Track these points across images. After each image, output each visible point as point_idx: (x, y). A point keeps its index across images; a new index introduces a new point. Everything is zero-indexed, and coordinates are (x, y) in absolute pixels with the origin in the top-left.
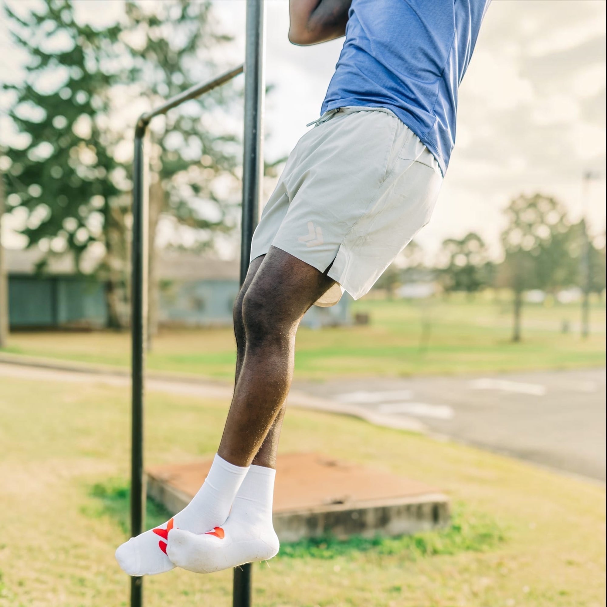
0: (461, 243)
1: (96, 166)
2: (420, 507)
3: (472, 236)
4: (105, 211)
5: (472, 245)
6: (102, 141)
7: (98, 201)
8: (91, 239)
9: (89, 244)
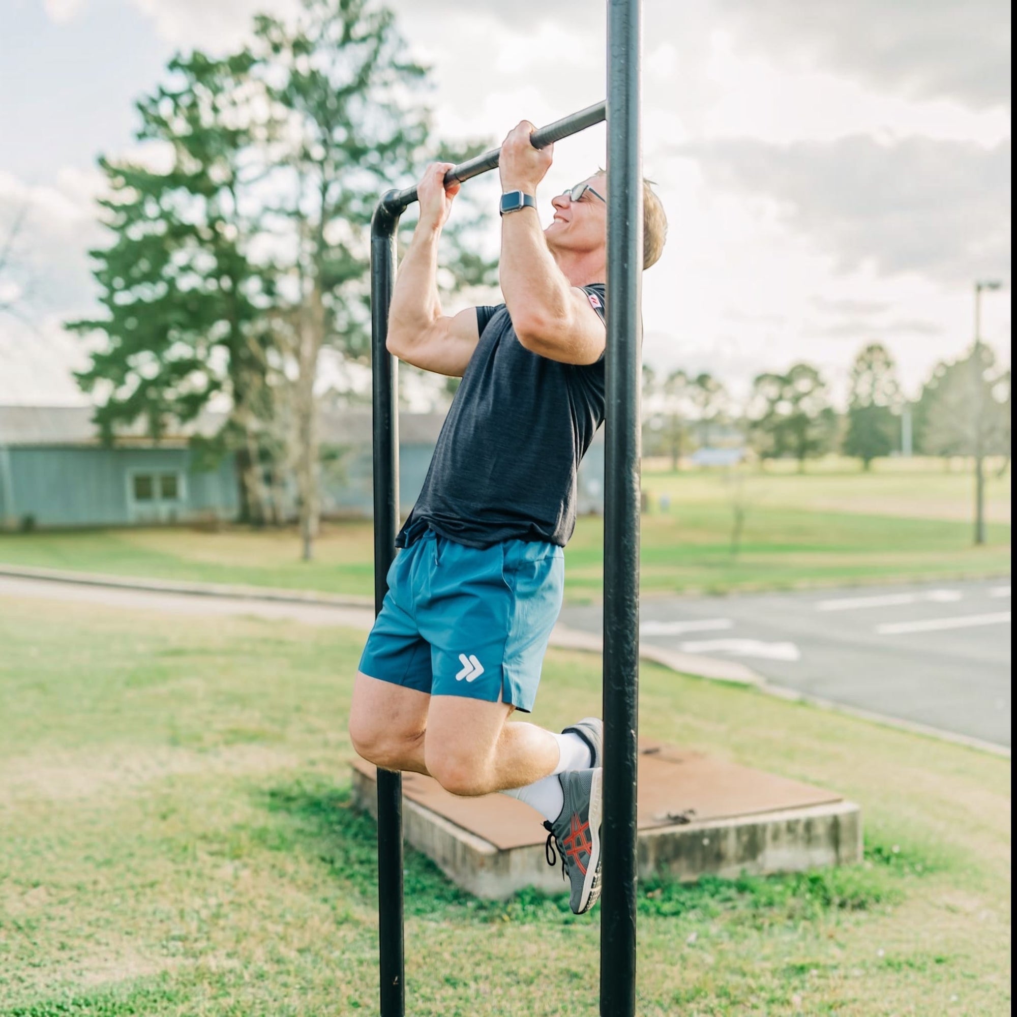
0: (785, 381)
2: (809, 825)
3: (802, 370)
4: (232, 342)
5: (803, 385)
7: (221, 328)
8: (215, 385)
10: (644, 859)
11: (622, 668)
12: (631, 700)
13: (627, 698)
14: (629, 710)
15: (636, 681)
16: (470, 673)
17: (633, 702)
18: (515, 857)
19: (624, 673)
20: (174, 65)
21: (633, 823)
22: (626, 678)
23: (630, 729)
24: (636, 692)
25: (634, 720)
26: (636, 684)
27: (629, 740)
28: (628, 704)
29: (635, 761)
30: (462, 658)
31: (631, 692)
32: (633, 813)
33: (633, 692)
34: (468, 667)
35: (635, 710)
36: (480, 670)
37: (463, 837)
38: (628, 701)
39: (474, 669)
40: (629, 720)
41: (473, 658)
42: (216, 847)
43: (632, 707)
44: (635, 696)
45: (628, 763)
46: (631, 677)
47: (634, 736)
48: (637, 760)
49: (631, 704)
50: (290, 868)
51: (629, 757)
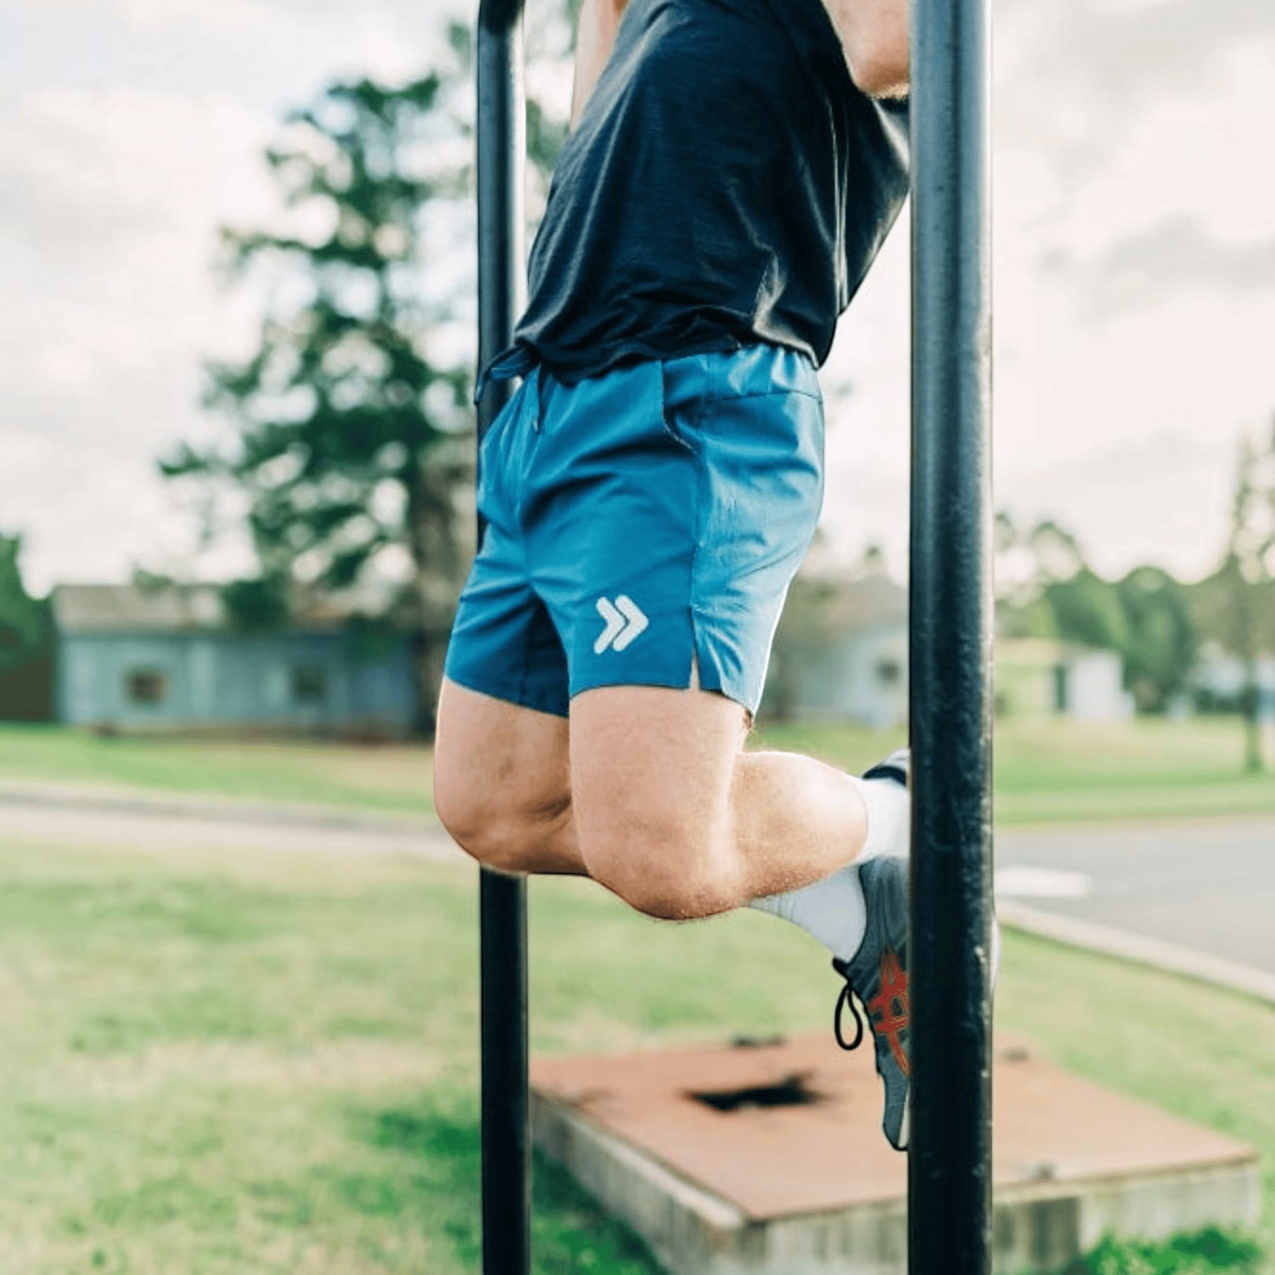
1: (388, 380)
4: (409, 476)
6: (402, 325)
7: (392, 456)
8: (382, 538)
9: (375, 548)
10: (1006, 1241)
11: (955, 803)
12: (976, 875)
13: (966, 870)
14: (971, 900)
15: (986, 834)
16: (619, 633)
17: (979, 880)
18: (779, 1236)
19: (958, 815)
20: (337, 91)
21: (982, 1167)
22: (961, 825)
23: (974, 944)
24: (987, 858)
25: (982, 923)
26: (987, 841)
27: (972, 969)
28: (967, 885)
29: (986, 1022)
30: (603, 605)
31: (975, 858)
32: (981, 1143)
33: (980, 859)
34: (614, 621)
35: (985, 901)
36: (639, 622)
37: (688, 1197)
38: (968, 879)
39: (627, 622)
40: (970, 924)
41: (623, 602)
42: (271, 1205)
43: (978, 893)
44: (985, 868)
45: (968, 1025)
46: (973, 823)
47: (983, 960)
48: (991, 1018)
49: (976, 886)
50: (391, 1244)
51: (971, 1010)
